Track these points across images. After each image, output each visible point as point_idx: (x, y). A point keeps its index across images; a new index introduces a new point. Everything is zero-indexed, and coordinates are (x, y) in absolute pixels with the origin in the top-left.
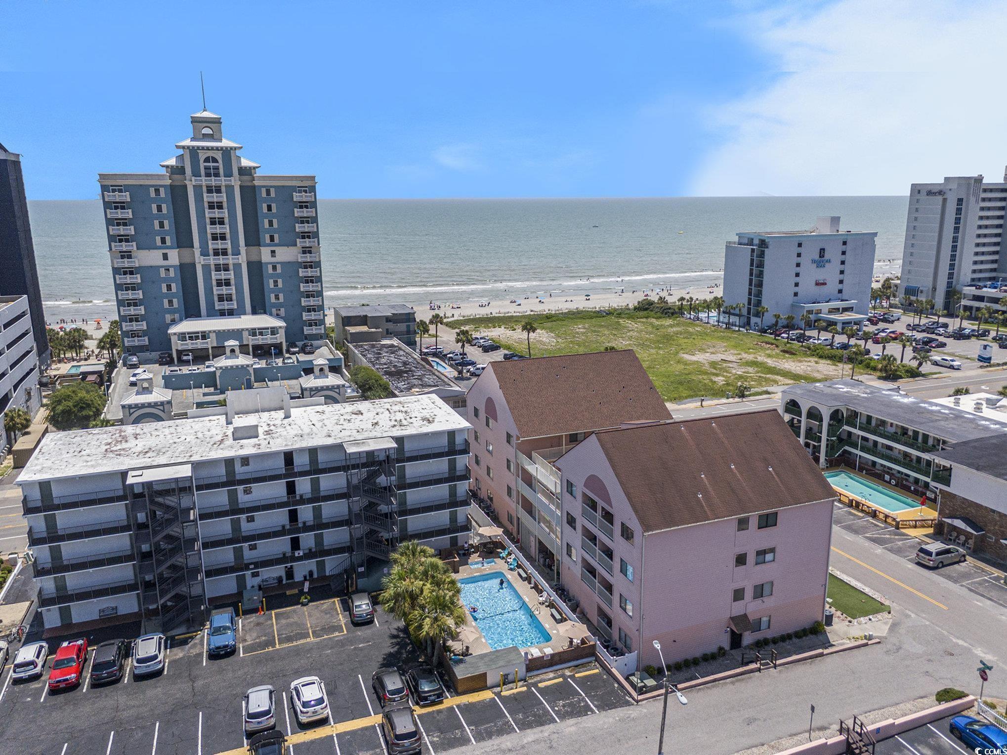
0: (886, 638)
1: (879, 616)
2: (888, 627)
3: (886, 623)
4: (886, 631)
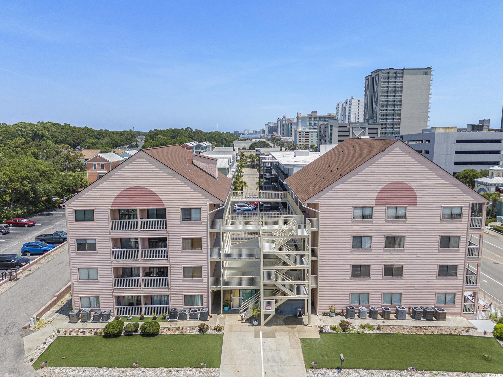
0: (22, 336)
1: (39, 352)
2: (26, 347)
3: (30, 349)
4: (25, 343)
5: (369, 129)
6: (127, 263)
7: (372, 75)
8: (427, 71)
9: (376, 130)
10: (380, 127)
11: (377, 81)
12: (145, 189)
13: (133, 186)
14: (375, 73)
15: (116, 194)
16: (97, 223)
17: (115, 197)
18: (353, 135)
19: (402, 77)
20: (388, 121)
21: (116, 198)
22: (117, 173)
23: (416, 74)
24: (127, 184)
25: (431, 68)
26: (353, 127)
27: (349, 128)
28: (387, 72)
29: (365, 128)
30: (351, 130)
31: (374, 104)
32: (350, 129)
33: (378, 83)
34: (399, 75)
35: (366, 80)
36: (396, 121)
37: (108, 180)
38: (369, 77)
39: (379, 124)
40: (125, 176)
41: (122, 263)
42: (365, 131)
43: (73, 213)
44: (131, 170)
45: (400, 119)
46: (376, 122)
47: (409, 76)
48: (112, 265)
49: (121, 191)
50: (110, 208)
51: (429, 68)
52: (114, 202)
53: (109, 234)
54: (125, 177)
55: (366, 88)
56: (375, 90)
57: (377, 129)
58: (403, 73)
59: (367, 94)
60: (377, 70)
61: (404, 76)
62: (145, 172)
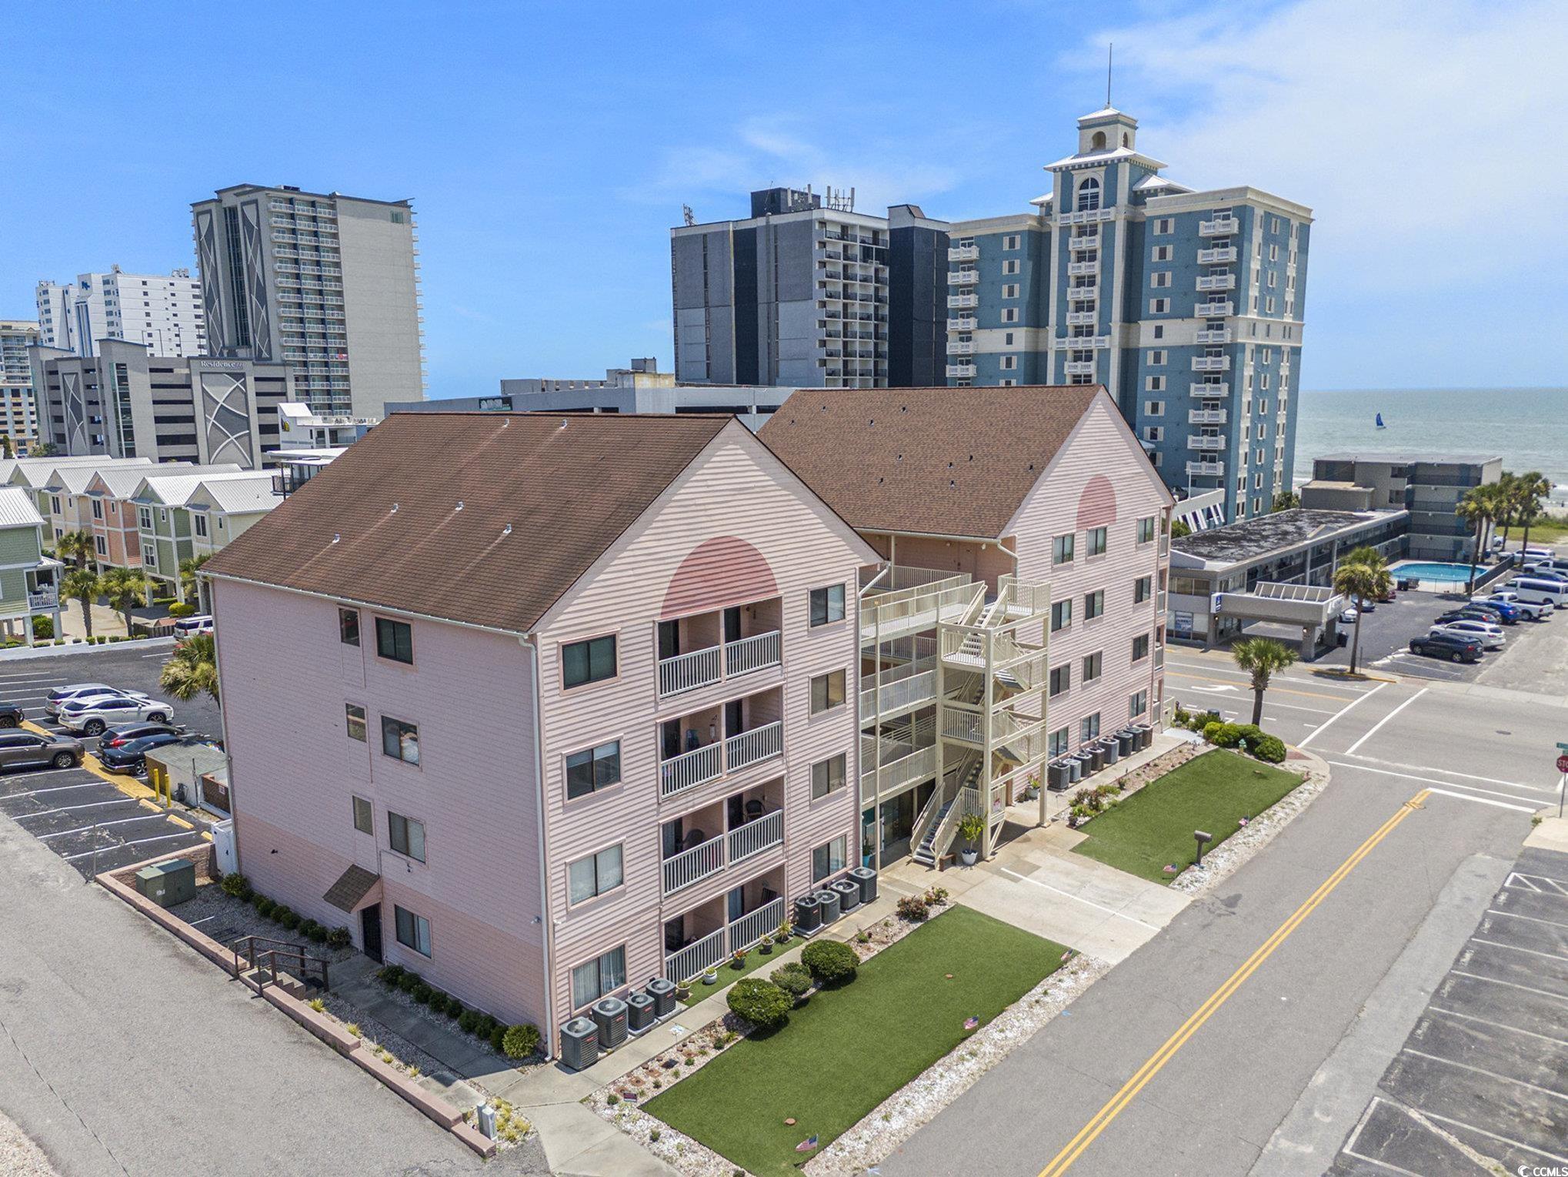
5: (257, 379)
6: (696, 796)
7: (220, 201)
8: (399, 212)
9: (279, 384)
10: (290, 373)
11: (254, 223)
12: (738, 543)
13: (712, 536)
14: (237, 195)
15: (672, 569)
16: (623, 681)
17: (671, 578)
18: (207, 398)
19: (334, 221)
20: (311, 355)
21: (674, 584)
22: (676, 498)
23: (372, 216)
24: (698, 532)
25: (409, 203)
26: (201, 373)
27: (189, 376)
28: (285, 199)
29: (243, 375)
30: (196, 381)
31: (251, 300)
32: (193, 378)
33: (259, 230)
34: (323, 213)
35: (198, 214)
36: (334, 357)
37: (654, 525)
38: (212, 206)
39: (285, 364)
40: (696, 505)
41: (684, 801)
42: (245, 388)
43: (557, 661)
44: (710, 483)
45: (344, 350)
46: (271, 358)
47: (353, 221)
48: (661, 815)
49: (684, 558)
50: (658, 619)
51: (403, 204)
52: (669, 597)
53: (653, 710)
54: (694, 508)
55: (200, 243)
56: (247, 250)
57: (283, 380)
58: (333, 207)
59: (212, 260)
60: (244, 186)
61: (340, 218)
62: (741, 489)
